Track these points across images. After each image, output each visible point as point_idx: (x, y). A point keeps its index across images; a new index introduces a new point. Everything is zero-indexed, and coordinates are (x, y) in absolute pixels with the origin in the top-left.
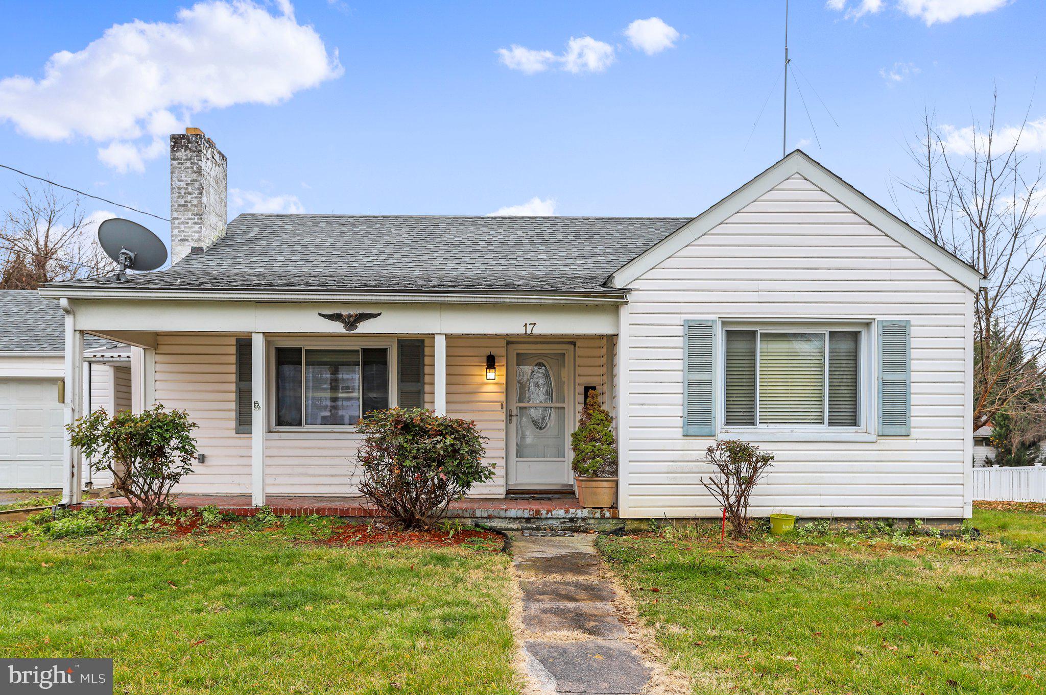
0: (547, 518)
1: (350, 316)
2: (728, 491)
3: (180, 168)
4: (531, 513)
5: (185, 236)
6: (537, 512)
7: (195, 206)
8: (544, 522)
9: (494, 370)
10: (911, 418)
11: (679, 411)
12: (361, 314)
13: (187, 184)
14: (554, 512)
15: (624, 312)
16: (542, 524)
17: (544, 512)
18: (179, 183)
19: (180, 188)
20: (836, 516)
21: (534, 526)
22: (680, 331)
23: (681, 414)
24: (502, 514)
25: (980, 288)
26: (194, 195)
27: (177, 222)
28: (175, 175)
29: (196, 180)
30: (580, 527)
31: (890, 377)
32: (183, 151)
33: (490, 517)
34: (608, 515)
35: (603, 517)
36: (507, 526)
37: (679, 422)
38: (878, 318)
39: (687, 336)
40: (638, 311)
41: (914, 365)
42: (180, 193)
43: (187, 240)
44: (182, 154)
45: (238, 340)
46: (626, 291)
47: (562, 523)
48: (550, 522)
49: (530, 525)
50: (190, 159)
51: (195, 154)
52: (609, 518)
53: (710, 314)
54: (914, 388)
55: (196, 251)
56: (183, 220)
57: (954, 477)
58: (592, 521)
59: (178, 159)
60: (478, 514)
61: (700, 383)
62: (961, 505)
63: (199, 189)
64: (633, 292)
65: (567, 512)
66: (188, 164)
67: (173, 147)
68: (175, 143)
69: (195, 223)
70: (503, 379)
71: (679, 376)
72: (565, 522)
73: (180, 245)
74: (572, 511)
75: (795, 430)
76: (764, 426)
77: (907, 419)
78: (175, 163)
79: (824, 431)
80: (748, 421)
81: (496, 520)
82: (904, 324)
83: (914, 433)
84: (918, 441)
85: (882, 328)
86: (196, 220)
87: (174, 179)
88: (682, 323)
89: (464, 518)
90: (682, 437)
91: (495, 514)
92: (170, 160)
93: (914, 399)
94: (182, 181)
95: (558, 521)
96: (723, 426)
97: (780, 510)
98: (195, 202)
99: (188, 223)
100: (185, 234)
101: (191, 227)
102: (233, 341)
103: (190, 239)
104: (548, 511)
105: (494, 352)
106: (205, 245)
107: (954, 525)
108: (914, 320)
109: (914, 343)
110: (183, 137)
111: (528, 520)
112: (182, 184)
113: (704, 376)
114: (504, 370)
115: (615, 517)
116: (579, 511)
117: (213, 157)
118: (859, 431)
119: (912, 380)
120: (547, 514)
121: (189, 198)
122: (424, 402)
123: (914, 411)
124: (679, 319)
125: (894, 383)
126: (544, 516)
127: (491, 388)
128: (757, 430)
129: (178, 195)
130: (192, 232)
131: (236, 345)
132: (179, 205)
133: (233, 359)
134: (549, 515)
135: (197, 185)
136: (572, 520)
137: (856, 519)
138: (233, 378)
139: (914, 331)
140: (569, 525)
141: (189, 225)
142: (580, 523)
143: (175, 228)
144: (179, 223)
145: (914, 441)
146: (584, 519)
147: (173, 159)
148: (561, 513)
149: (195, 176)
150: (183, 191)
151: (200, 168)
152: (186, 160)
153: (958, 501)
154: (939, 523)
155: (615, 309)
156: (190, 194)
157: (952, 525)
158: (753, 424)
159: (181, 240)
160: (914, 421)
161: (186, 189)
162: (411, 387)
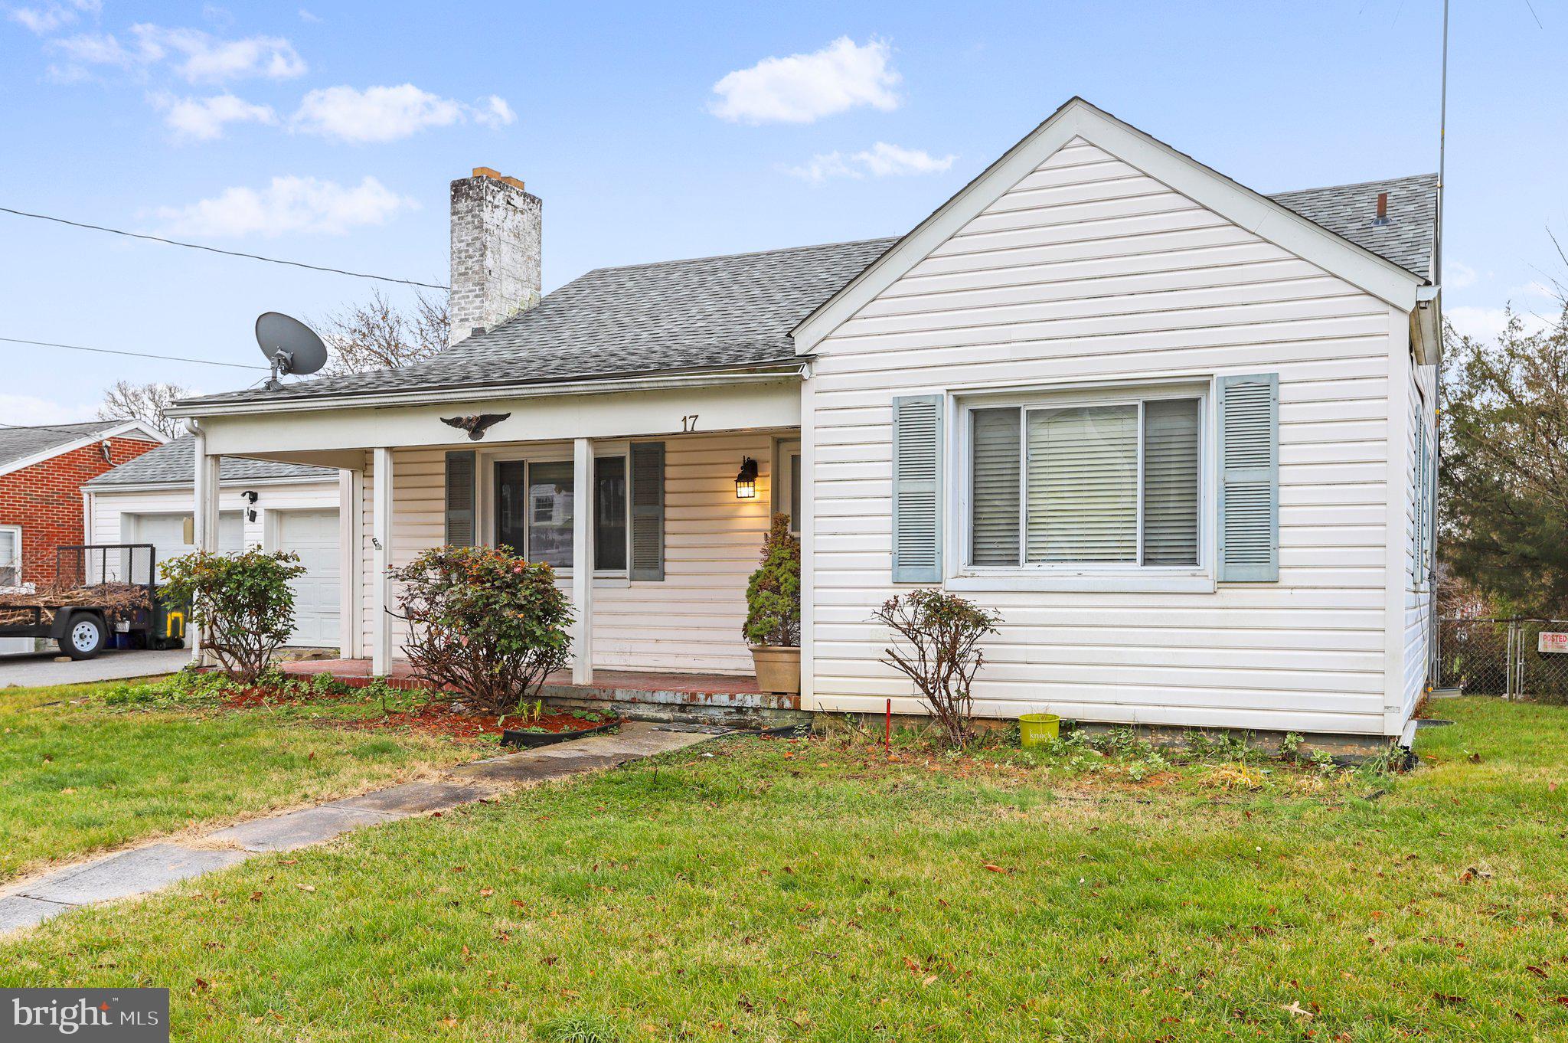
0: (706, 706)
1: (469, 420)
2: (926, 672)
3: (461, 224)
4: (686, 697)
5: (465, 315)
6: (693, 696)
7: (477, 273)
8: (704, 712)
9: (751, 484)
10: (1281, 550)
11: (887, 542)
12: (483, 417)
13: (468, 245)
14: (715, 697)
15: (806, 391)
16: (701, 715)
17: (702, 697)
18: (459, 245)
19: (460, 252)
20: (1142, 720)
21: (690, 717)
22: (888, 415)
23: (890, 549)
24: (649, 697)
25: (1418, 303)
26: (475, 259)
27: (457, 296)
28: (455, 234)
29: (477, 238)
30: (751, 721)
31: (1239, 476)
32: (463, 200)
33: (633, 702)
34: (787, 704)
35: (781, 708)
36: (655, 714)
37: (887, 560)
38: (1219, 372)
39: (898, 423)
40: (829, 388)
41: (1286, 454)
42: (460, 258)
43: (467, 320)
44: (463, 205)
45: (448, 455)
46: (809, 359)
47: (726, 714)
48: (711, 711)
49: (684, 715)
50: (471, 211)
51: (476, 203)
52: (789, 710)
53: (932, 386)
54: (1285, 496)
55: (478, 332)
56: (463, 294)
57: (1366, 658)
58: (766, 714)
59: (458, 213)
60: (619, 695)
61: (918, 496)
62: (1380, 710)
63: (481, 250)
64: (821, 360)
65: (732, 697)
66: (469, 218)
67: (453, 197)
68: (456, 191)
69: (477, 296)
70: (768, 497)
71: (887, 487)
72: (730, 713)
73: (460, 327)
74: (739, 696)
75: (1084, 573)
76: (1033, 566)
77: (1272, 552)
78: (455, 218)
79: (1134, 574)
80: (1004, 558)
81: (642, 706)
82: (1265, 381)
83: (1286, 576)
84: (1294, 591)
85: (1224, 391)
86: (477, 292)
87: (455, 240)
88: (891, 403)
89: (603, 700)
90: (892, 585)
91: (639, 697)
92: (450, 215)
93: (1285, 515)
94: (462, 241)
95: (722, 711)
96: (966, 567)
97: (1047, 708)
98: (476, 268)
99: (468, 297)
100: (466, 312)
101: (473, 302)
102: (442, 456)
103: (470, 317)
104: (708, 695)
105: (753, 455)
106: (488, 326)
107: (1372, 748)
108: (1285, 372)
109: (1285, 413)
110: (464, 182)
111: (682, 708)
112: (463, 246)
113: (923, 486)
114: (769, 480)
115: (797, 708)
116: (748, 697)
117: (509, 203)
118: (1198, 573)
119: (1282, 481)
120: (706, 699)
121: (470, 262)
122: (664, 533)
123: (1285, 536)
124: (886, 398)
125: (1247, 488)
126: (702, 702)
127: (751, 510)
128: (1020, 573)
129: (458, 260)
130: (472, 308)
131: (446, 461)
132: (460, 274)
133: (442, 480)
134: (709, 702)
135: (478, 244)
136: (739, 710)
137: (1188, 728)
138: (442, 505)
139: (1285, 392)
140: (736, 717)
141: (470, 299)
142: (751, 716)
143: (455, 304)
144: (459, 299)
145: (1289, 591)
146: (756, 710)
147: (453, 214)
148: (723, 699)
149: (477, 234)
150: (463, 255)
151: (481, 221)
152: (467, 212)
153: (1375, 703)
154: (1341, 742)
155: (793, 386)
156: (471, 257)
157: (1368, 747)
158: (1016, 562)
159: (462, 320)
160: (1285, 556)
161: (467, 251)
162: (647, 511)
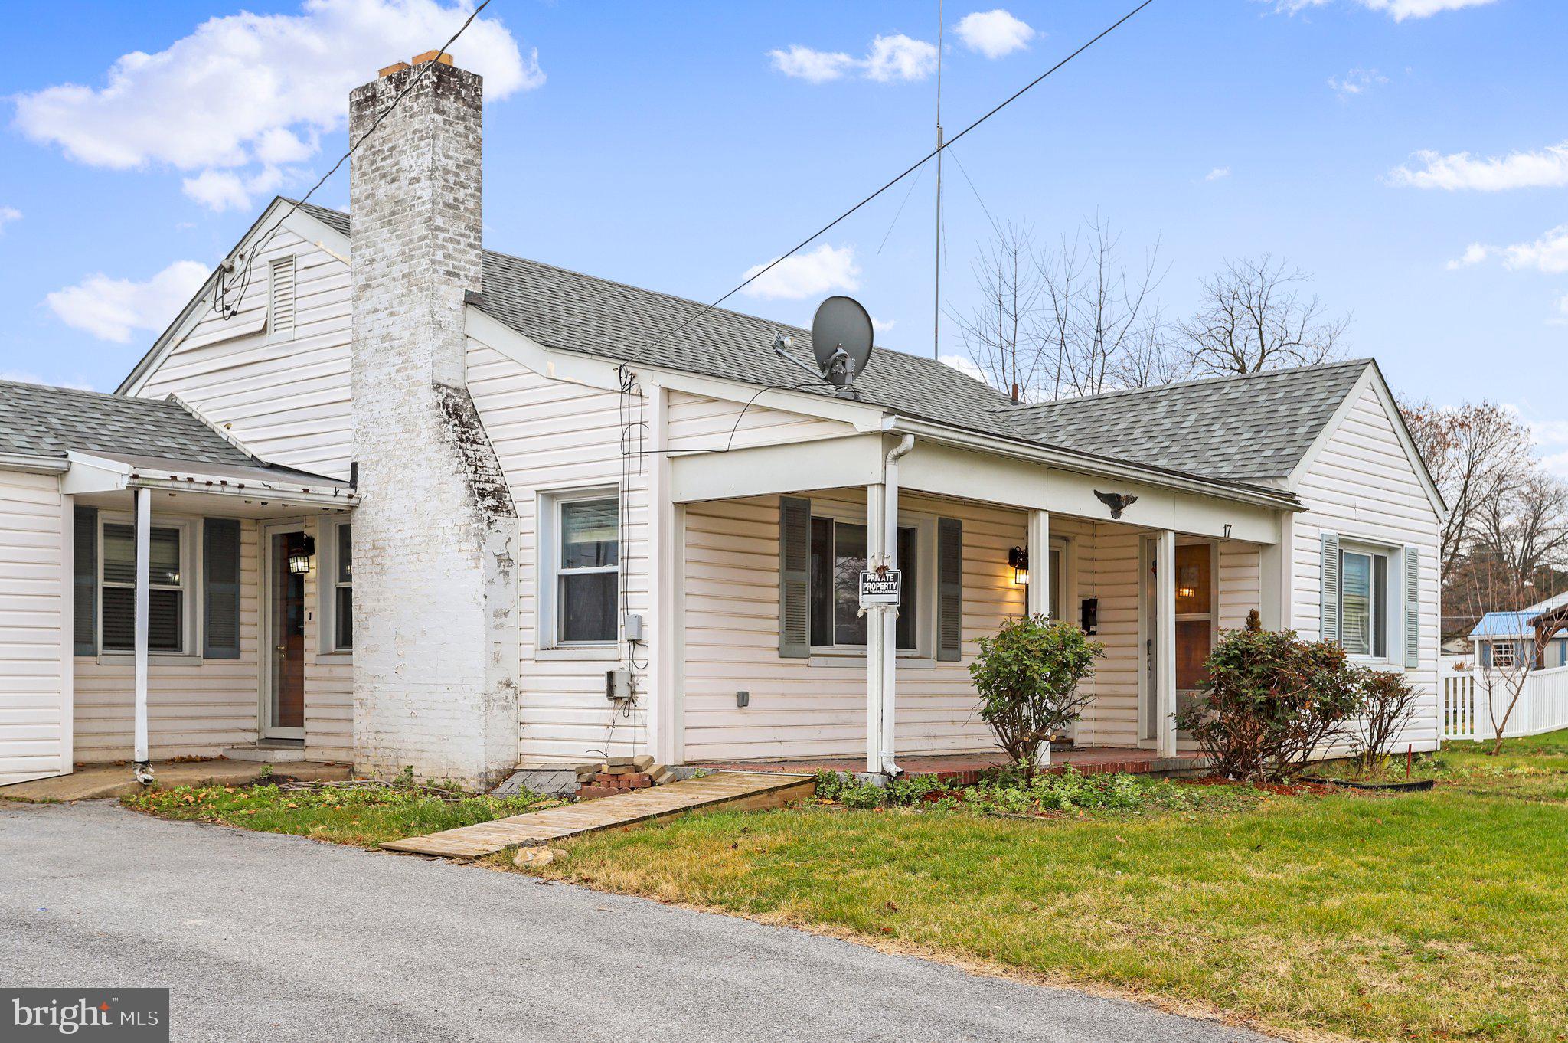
3: (447, 131)
5: (454, 267)
7: (471, 212)
13: (458, 166)
18: (445, 162)
19: (447, 172)
26: (469, 191)
27: (441, 235)
28: (439, 145)
29: (472, 163)
32: (452, 99)
42: (446, 180)
43: (457, 275)
44: (449, 104)
50: (463, 119)
51: (470, 111)
56: (450, 235)
59: (444, 112)
63: (477, 180)
66: (460, 128)
67: (435, 87)
68: (439, 77)
69: (470, 245)
73: (446, 282)
78: (438, 120)
86: (472, 240)
87: (437, 152)
92: (430, 111)
94: (450, 158)
98: (471, 204)
99: (458, 242)
100: (456, 263)
101: (464, 252)
103: (462, 273)
112: (451, 164)
121: (461, 194)
129: (442, 183)
130: (466, 260)
132: (446, 205)
135: (473, 171)
141: (461, 246)
143: (439, 248)
144: (445, 240)
147: (435, 112)
149: (470, 154)
150: (451, 178)
151: (479, 141)
152: (457, 118)
156: (462, 186)
159: (448, 273)
161: (457, 175)
